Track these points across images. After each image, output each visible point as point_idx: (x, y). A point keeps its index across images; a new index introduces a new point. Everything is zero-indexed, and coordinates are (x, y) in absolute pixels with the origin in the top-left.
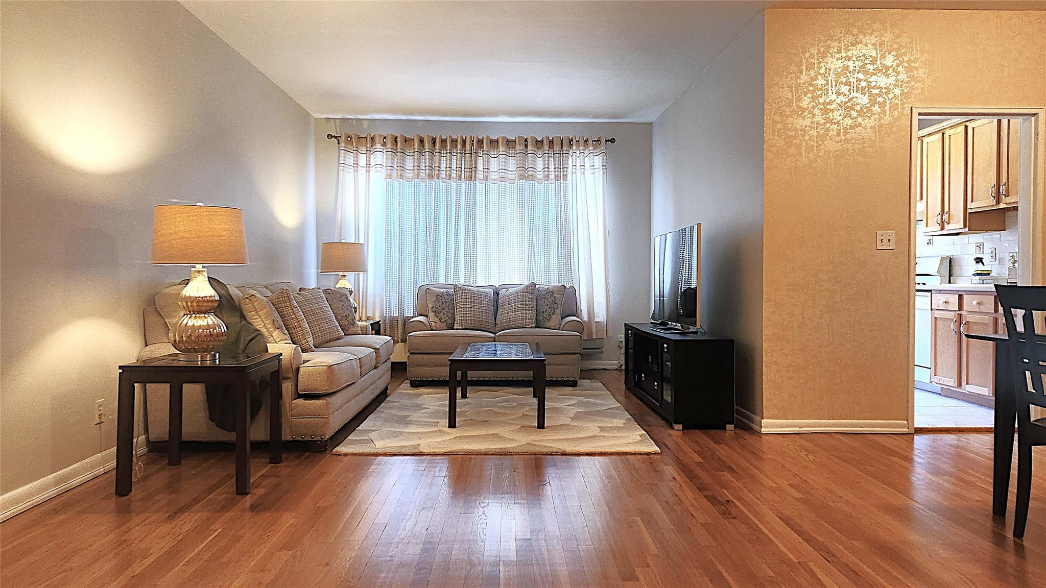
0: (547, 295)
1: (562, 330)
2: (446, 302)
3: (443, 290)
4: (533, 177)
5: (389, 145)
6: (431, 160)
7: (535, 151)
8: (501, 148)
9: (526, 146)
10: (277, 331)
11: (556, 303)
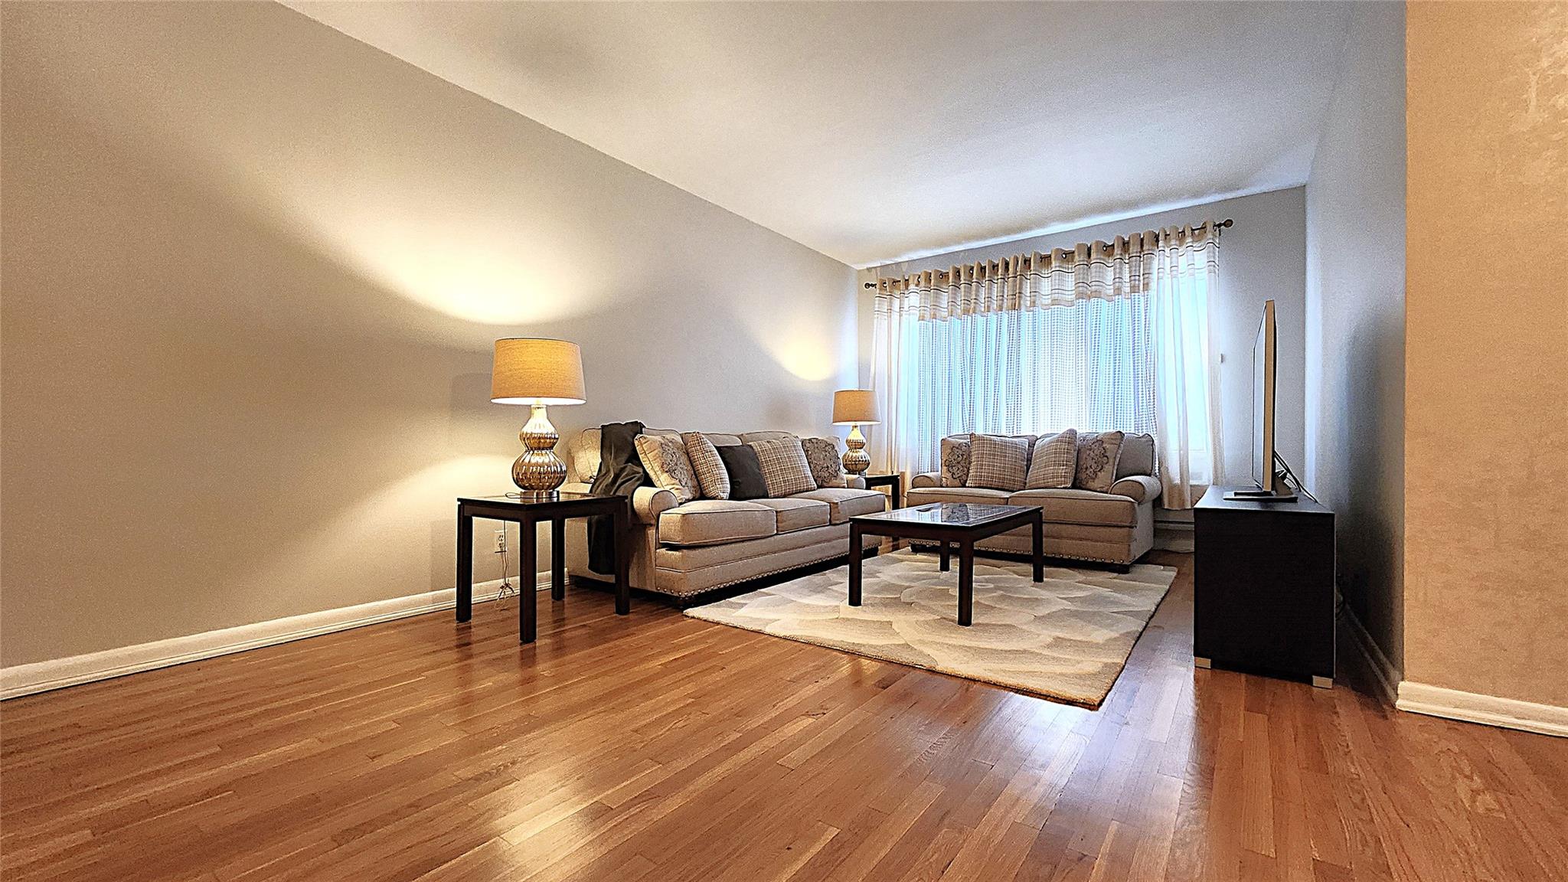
0: (1093, 446)
1: (1110, 494)
2: (962, 455)
3: (962, 441)
4: (1098, 294)
5: (923, 283)
6: (968, 292)
7: (1104, 260)
8: (1053, 262)
9: (1089, 255)
10: (666, 475)
11: (1106, 456)
